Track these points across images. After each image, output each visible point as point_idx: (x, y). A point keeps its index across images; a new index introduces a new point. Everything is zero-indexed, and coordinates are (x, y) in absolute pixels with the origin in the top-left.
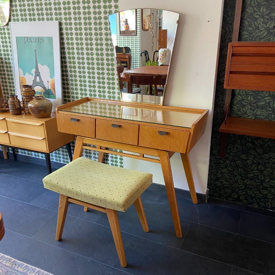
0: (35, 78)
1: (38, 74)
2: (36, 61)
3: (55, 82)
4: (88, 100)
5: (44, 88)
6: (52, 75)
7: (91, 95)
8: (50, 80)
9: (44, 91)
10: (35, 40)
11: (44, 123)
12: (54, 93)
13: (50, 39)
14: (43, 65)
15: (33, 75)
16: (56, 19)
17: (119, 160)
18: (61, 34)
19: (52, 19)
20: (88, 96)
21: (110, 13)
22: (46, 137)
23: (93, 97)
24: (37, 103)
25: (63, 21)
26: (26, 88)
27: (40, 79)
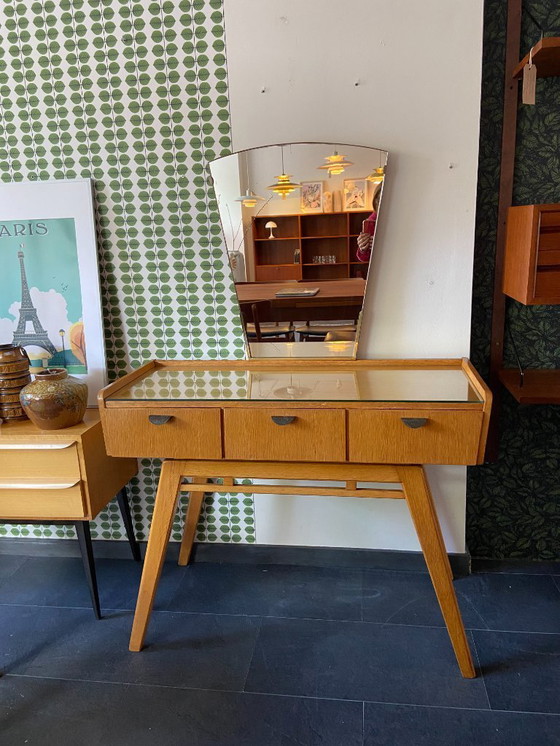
0: (22, 326)
1: (29, 313)
2: (24, 282)
3: (84, 331)
4: (156, 366)
5: (51, 349)
6: (75, 311)
7: (160, 353)
8: (69, 327)
9: (50, 356)
10: (19, 229)
11: (80, 441)
12: (81, 359)
13: (68, 226)
14: (43, 288)
15: (12, 318)
16: (85, 174)
17: (241, 506)
18: (98, 211)
19: (71, 175)
20: (153, 357)
21: (210, 156)
22: (85, 478)
23: (166, 358)
24: (51, 389)
25: (107, 179)
26: (7, 354)
27: (37, 325)
